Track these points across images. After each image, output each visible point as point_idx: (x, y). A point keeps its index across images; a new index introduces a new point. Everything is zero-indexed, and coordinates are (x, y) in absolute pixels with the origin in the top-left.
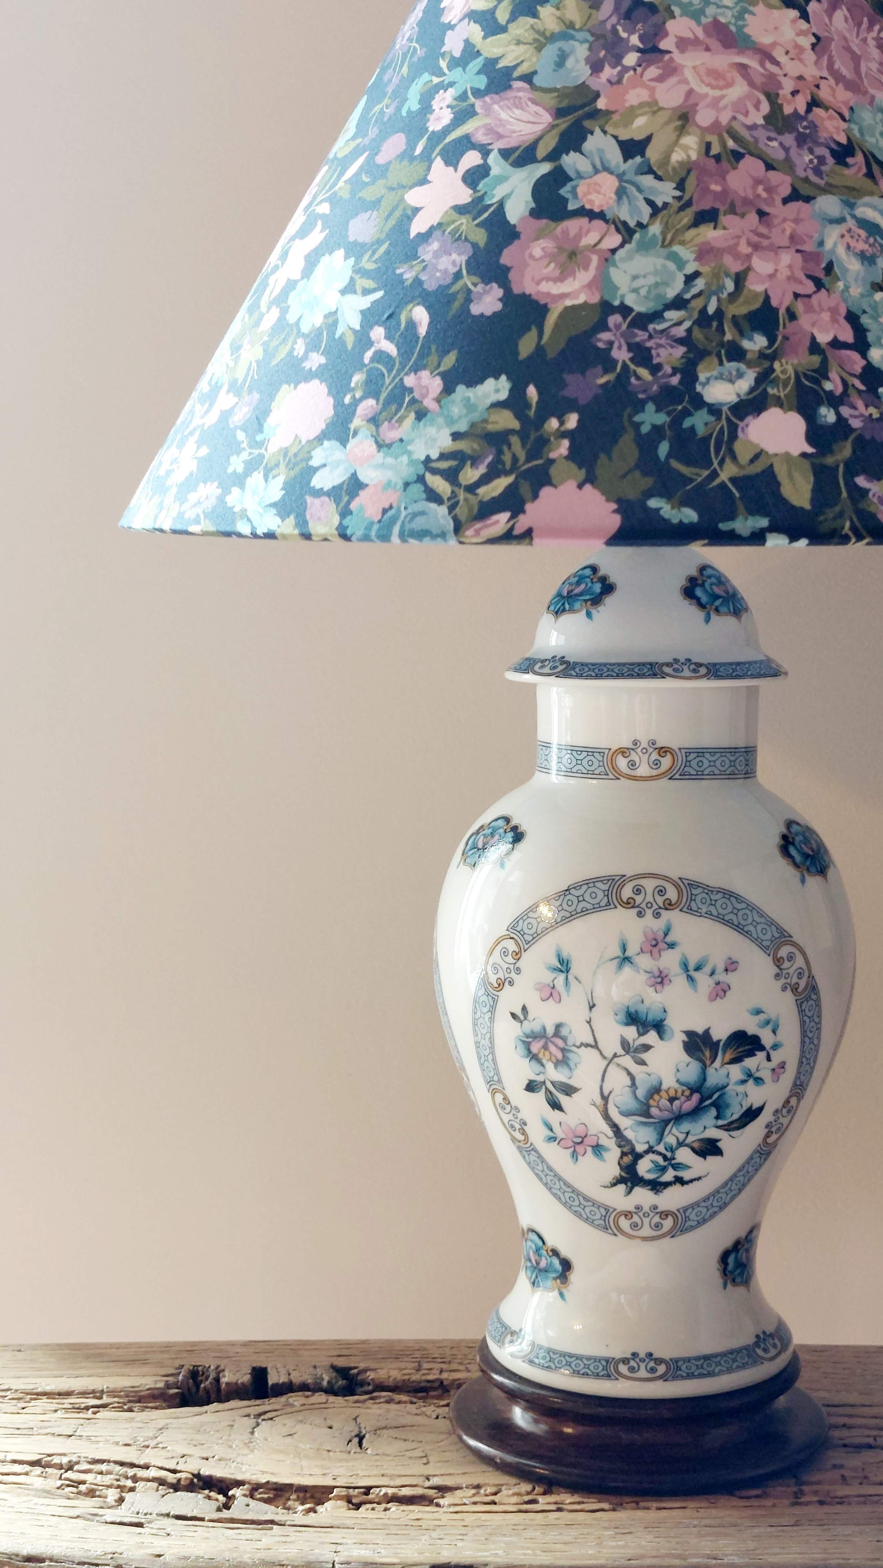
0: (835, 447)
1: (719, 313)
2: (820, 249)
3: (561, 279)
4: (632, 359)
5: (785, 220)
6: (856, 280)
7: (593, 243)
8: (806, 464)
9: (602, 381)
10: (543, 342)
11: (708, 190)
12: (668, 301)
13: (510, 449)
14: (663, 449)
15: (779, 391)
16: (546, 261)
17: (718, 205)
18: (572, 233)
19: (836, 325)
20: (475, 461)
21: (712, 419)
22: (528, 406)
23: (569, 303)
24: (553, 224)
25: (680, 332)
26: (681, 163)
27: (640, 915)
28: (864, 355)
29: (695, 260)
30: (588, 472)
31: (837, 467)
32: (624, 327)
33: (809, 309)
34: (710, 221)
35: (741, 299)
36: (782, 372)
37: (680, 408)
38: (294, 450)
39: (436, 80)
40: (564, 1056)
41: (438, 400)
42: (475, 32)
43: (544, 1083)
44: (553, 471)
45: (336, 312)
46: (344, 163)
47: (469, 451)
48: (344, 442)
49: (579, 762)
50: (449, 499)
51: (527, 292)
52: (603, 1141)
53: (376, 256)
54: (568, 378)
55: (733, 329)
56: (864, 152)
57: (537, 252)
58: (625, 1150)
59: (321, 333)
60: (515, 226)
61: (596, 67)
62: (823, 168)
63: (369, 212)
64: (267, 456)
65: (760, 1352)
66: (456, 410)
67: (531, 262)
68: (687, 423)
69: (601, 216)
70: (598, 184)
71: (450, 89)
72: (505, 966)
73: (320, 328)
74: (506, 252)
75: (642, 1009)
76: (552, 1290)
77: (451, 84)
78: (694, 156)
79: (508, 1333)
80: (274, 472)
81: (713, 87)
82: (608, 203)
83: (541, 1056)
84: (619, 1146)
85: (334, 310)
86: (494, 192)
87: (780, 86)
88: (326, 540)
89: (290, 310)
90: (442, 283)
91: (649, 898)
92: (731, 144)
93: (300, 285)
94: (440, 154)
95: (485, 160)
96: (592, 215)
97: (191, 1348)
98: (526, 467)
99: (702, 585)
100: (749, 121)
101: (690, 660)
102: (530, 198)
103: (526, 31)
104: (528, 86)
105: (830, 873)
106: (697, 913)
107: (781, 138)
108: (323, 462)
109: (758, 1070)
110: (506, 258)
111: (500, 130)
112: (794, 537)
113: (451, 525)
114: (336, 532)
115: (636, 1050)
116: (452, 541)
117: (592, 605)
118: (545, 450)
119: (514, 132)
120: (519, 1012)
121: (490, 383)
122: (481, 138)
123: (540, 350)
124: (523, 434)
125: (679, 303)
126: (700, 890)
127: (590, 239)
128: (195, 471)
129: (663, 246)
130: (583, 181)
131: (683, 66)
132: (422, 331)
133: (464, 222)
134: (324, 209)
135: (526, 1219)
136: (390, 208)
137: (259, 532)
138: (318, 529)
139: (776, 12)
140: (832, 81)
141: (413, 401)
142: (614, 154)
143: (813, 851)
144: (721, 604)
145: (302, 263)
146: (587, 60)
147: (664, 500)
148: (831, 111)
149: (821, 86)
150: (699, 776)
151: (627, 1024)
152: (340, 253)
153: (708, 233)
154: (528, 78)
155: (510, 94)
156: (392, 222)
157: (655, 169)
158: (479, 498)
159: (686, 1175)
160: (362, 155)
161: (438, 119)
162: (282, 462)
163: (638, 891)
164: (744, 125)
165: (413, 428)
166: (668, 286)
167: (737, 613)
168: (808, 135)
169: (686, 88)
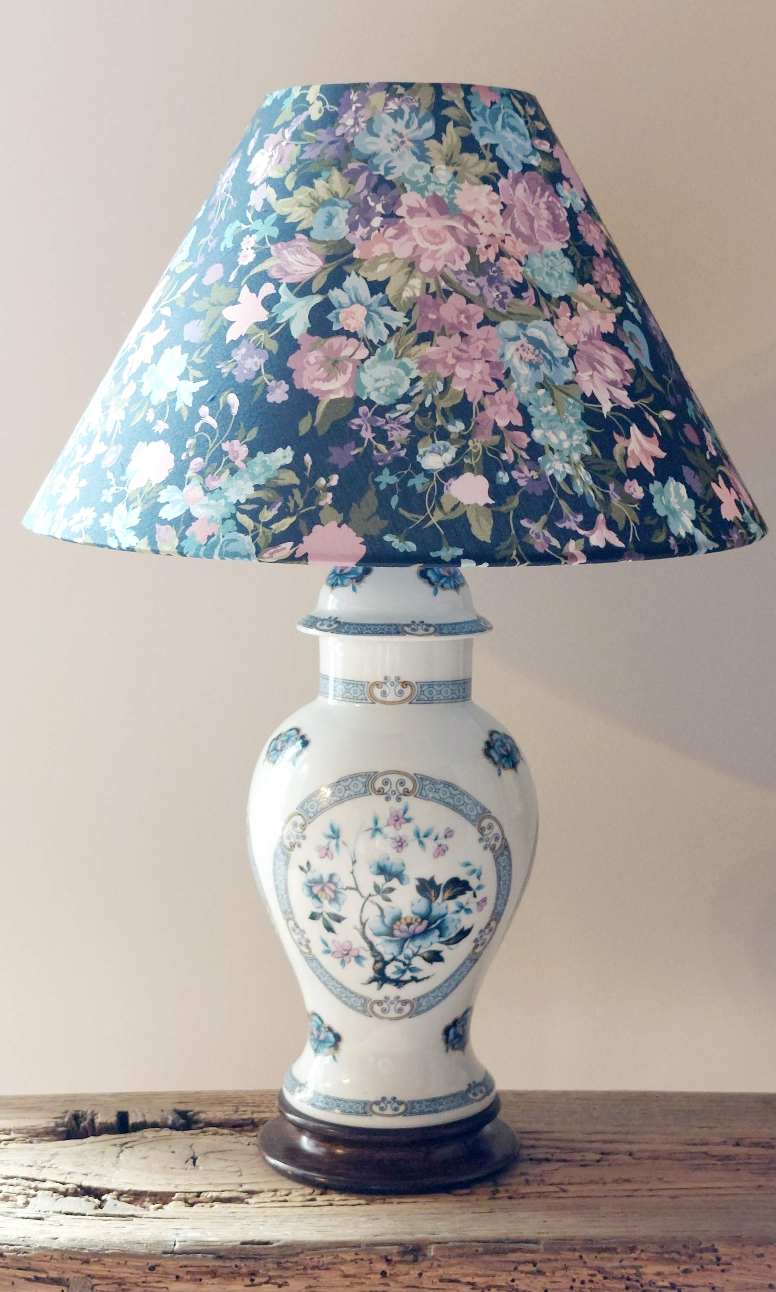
0: (508, 499)
1: (433, 406)
2: (502, 360)
3: (327, 379)
4: (373, 438)
5: (478, 339)
6: (526, 381)
7: (349, 355)
8: (488, 512)
9: (354, 452)
10: (315, 424)
11: (427, 317)
12: (399, 398)
13: (293, 498)
14: (394, 501)
15: (471, 461)
16: (317, 366)
17: (433, 330)
18: (336, 347)
19: (511, 414)
20: (270, 505)
21: (428, 480)
22: (305, 469)
23: (333, 397)
24: (323, 340)
25: (407, 419)
26: (409, 299)
27: (387, 799)
28: (529, 435)
29: (417, 368)
30: (344, 516)
31: (509, 513)
32: (370, 415)
33: (493, 403)
34: (428, 340)
35: (448, 396)
36: (474, 447)
37: (406, 472)
38: (147, 490)
39: (244, 227)
40: (335, 895)
41: (245, 462)
42: (271, 194)
43: (321, 914)
44: (321, 514)
45: (175, 392)
46: (181, 278)
47: (266, 499)
48: (181, 487)
49: (347, 691)
50: (252, 531)
51: (305, 388)
52: (362, 953)
53: (203, 354)
54: (332, 450)
55: (442, 418)
56: (534, 289)
57: (312, 359)
58: (378, 959)
59: (165, 407)
60: (297, 340)
61: (353, 227)
62: (505, 301)
63: (198, 320)
64: (128, 493)
65: (471, 1096)
66: (257, 469)
67: (307, 366)
69: (354, 335)
70: (354, 313)
71: (253, 235)
72: (295, 834)
73: (165, 402)
74: (291, 358)
75: (388, 864)
76: (327, 1055)
77: (254, 232)
78: (418, 294)
79: (298, 1085)
80: (133, 505)
81: (432, 244)
82: (359, 326)
83: (319, 896)
84: (374, 956)
85: (174, 390)
86: (283, 314)
87: (477, 242)
88: (169, 555)
89: (143, 386)
90: (248, 378)
91: (394, 788)
92: (443, 284)
93: (151, 367)
94: (246, 283)
95: (277, 291)
96: (350, 335)
97: (73, 1099)
98: (304, 511)
99: (432, 570)
100: (456, 268)
101: (423, 622)
102: (307, 320)
103: (306, 197)
104: (306, 238)
105: (520, 767)
106: (426, 798)
107: (478, 280)
108: (167, 500)
109: (467, 904)
110: (291, 363)
111: (287, 269)
112: (479, 562)
113: (253, 550)
114: (176, 551)
115: (384, 892)
116: (255, 560)
117: (356, 582)
118: (317, 499)
119: (296, 271)
120: (305, 866)
121: (280, 451)
122: (274, 274)
123: (313, 429)
124: (301, 488)
125: (406, 399)
126: (428, 782)
127: (347, 352)
128: (78, 496)
129: (396, 358)
130: (342, 310)
131: (411, 228)
132: (235, 411)
133: (263, 335)
134: (167, 312)
135: (311, 1006)
136: (213, 319)
137: (124, 547)
138: (164, 547)
139: (476, 188)
140: (513, 236)
141: (229, 461)
142: (364, 291)
143: (507, 751)
144: (445, 582)
145: (151, 352)
146: (347, 221)
147: (395, 536)
148: (512, 259)
149: (506, 241)
150: (430, 701)
151: (378, 874)
152: (178, 348)
153: (426, 349)
154: (306, 232)
155: (294, 243)
156: (214, 330)
157: (392, 302)
158: (273, 531)
159: (419, 975)
160: (193, 275)
161: (246, 257)
162: (138, 498)
163: (386, 783)
164: (452, 270)
165: (228, 480)
166: (399, 386)
167: (456, 587)
168: (495, 277)
169: (414, 244)
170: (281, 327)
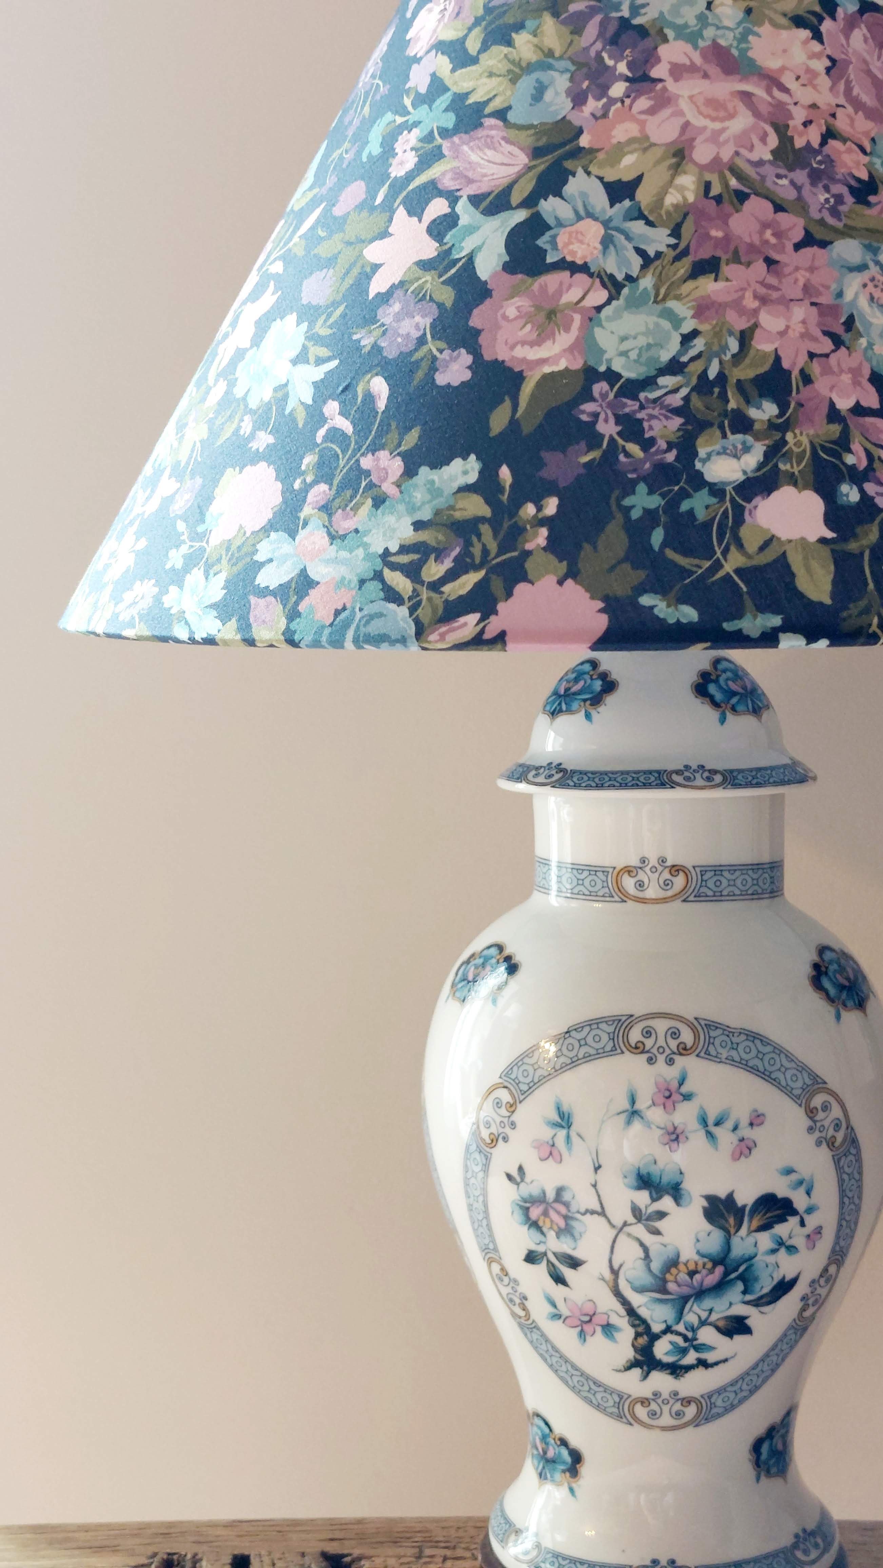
0: (858, 530)
1: (722, 377)
2: (839, 301)
3: (537, 343)
4: (619, 434)
5: (797, 269)
6: (881, 336)
7: (575, 300)
8: (825, 552)
9: (586, 459)
10: (518, 415)
11: (707, 236)
12: (662, 366)
13: (479, 540)
14: (657, 537)
15: (792, 467)
16: (521, 322)
17: (719, 253)
18: (551, 289)
19: (858, 388)
20: (440, 553)
21: (714, 500)
22: (500, 489)
23: (547, 369)
24: (530, 280)
25: (676, 400)
26: (676, 206)
27: (651, 1061)
29: (693, 317)
30: (569, 565)
31: (862, 554)
32: (611, 396)
33: (827, 371)
34: (711, 272)
35: (747, 361)
36: (795, 444)
37: (676, 488)
38: (238, 542)
39: (399, 120)
40: (567, 1224)
42: (443, 64)
43: (545, 1254)
44: (529, 565)
45: (286, 385)
46: (301, 215)
47: (433, 543)
48: (293, 534)
49: (580, 882)
50: (410, 599)
51: (500, 359)
52: (614, 1320)
53: (331, 320)
54: (546, 455)
55: (738, 396)
57: (511, 311)
58: (641, 1329)
59: (270, 409)
60: (486, 282)
61: (579, 100)
62: (840, 208)
63: (325, 270)
64: (208, 550)
65: (799, 1554)
66: (419, 496)
67: (503, 323)
68: (685, 506)
69: (584, 268)
70: (582, 233)
71: (414, 130)
72: (498, 1119)
73: (269, 402)
74: (476, 312)
75: (655, 1171)
76: (561, 1484)
77: (416, 124)
78: (691, 198)
79: (512, 1530)
80: (216, 568)
81: (714, 119)
83: (541, 1223)
84: (633, 1326)
85: (284, 382)
86: (463, 244)
87: (789, 116)
88: (272, 646)
89: (238, 383)
90: (404, 349)
91: (661, 1042)
92: (733, 182)
93: (248, 355)
94: (404, 202)
95: (453, 208)
96: (574, 268)
98: (499, 560)
99: (716, 681)
100: (754, 156)
101: (703, 767)
102: (503, 250)
103: (500, 61)
104: (500, 123)
105: (870, 1006)
106: (717, 1059)
107: (792, 175)
108: (269, 556)
109: (790, 1237)
110: (476, 320)
111: (470, 174)
112: (811, 637)
113: (412, 629)
114: (282, 638)
115: (649, 1218)
116: (414, 648)
117: (591, 705)
118: (520, 539)
119: (485, 175)
120: (515, 1173)
121: (457, 463)
122: (448, 183)
123: (514, 424)
124: (494, 522)
125: (674, 367)
126: (719, 1032)
127: (572, 296)
128: (132, 566)
129: (655, 302)
130: (563, 230)
131: (678, 96)
132: (381, 405)
133: (429, 279)
134: (278, 268)
135: (532, 1402)
136: (347, 266)
137: (198, 637)
138: (262, 634)
139: (784, 34)
140: (850, 109)
141: (371, 486)
142: (599, 199)
143: (848, 979)
144: (738, 702)
145: (252, 330)
146: (568, 92)
147: (659, 596)
148: (849, 143)
149: (838, 115)
150: (718, 897)
151: (639, 1188)
152: (292, 318)
153: (707, 286)
154: (501, 114)
155: (480, 133)
156: (349, 281)
157: (646, 213)
158: (445, 596)
159: (711, 1357)
160: (320, 205)
161: (402, 163)
162: (224, 556)
163: (648, 1033)
164: (749, 161)
165: (370, 516)
166: (662, 347)
167: (756, 711)
168: (823, 171)
169: (681, 121)
170: (460, 264)
